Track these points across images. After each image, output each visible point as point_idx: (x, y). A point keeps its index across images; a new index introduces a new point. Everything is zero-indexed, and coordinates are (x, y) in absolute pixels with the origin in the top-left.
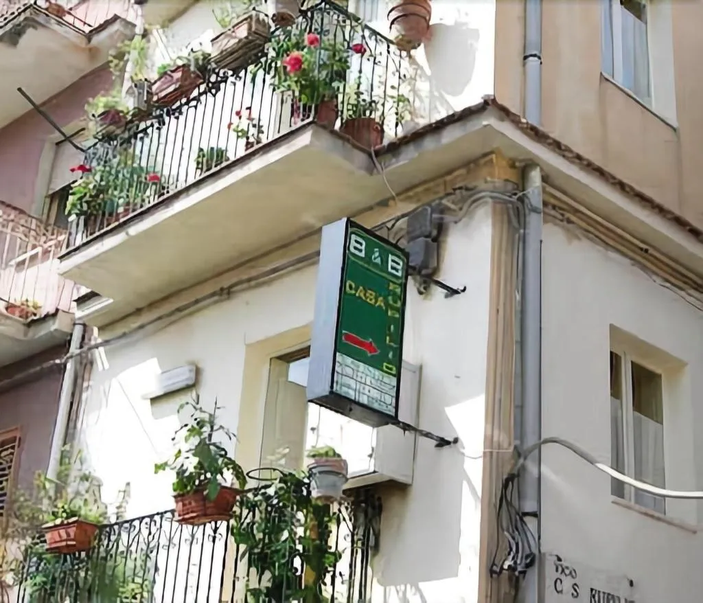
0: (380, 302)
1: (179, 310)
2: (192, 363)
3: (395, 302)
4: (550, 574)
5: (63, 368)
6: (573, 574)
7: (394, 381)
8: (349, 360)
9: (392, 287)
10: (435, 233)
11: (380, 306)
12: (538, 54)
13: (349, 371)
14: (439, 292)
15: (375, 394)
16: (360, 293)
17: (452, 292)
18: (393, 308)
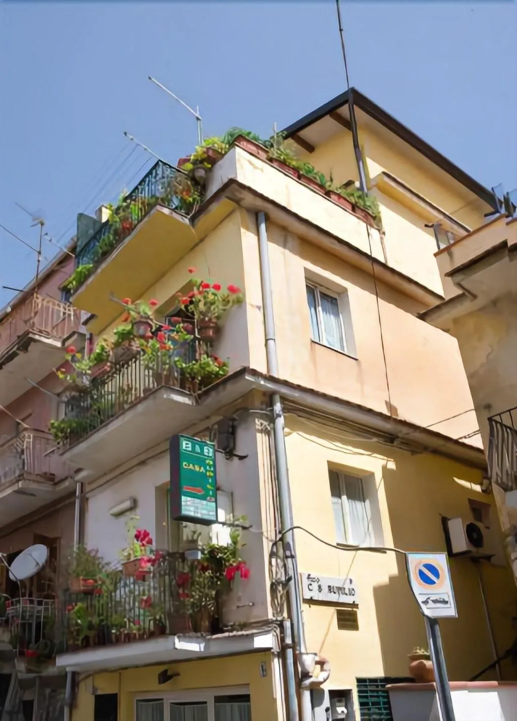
0: (202, 469)
1: (122, 473)
2: (131, 498)
3: (210, 468)
4: (306, 582)
5: (75, 502)
6: (318, 580)
7: (214, 504)
8: (189, 499)
9: (207, 462)
10: (231, 430)
11: (203, 472)
12: (273, 338)
13: (189, 503)
14: (236, 459)
15: (204, 512)
16: (191, 466)
17: (242, 458)
18: (209, 471)
